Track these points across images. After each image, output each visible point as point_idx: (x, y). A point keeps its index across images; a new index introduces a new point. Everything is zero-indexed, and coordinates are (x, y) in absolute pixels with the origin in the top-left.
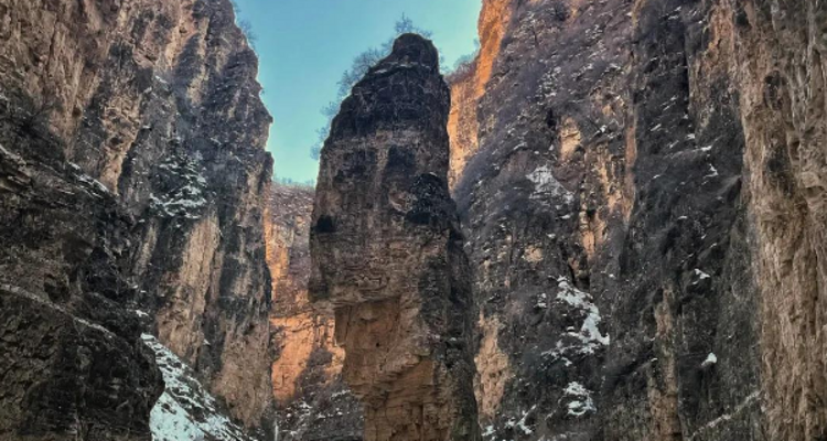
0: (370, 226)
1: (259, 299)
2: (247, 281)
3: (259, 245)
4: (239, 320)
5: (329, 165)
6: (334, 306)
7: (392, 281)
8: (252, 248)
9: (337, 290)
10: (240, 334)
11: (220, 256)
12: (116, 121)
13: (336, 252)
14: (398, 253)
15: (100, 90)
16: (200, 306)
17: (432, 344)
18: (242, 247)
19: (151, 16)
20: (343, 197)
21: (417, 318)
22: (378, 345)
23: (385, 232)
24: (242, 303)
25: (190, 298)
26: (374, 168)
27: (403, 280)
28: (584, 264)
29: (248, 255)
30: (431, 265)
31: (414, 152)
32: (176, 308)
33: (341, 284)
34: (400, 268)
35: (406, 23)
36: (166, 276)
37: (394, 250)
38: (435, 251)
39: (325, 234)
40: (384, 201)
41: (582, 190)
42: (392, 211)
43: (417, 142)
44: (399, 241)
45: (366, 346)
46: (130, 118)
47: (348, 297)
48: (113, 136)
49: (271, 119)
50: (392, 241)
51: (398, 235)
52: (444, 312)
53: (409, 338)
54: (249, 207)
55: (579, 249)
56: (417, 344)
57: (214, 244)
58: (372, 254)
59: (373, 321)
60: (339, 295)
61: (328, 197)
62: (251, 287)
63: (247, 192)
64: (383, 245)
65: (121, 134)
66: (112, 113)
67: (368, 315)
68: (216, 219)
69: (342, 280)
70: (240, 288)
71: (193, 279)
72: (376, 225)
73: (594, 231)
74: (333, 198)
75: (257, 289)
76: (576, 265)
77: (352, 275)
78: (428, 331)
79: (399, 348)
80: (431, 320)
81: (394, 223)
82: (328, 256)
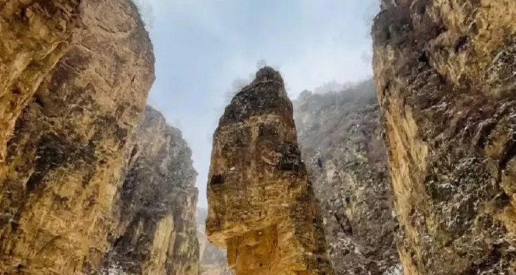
0: (249, 176)
1: (192, 253)
2: (187, 245)
3: (192, 228)
4: (183, 264)
5: (219, 142)
6: (226, 237)
7: (269, 213)
8: (189, 230)
9: (227, 224)
10: (183, 271)
11: (174, 234)
12: (104, 152)
13: (226, 197)
14: (272, 192)
15: (95, 135)
16: (164, 257)
17: (307, 260)
18: (185, 229)
19: (129, 105)
20: (229, 160)
21: (291, 240)
22: (261, 265)
23: (261, 179)
24: (185, 255)
25: (159, 255)
26: (250, 139)
27: (278, 211)
28: (348, 222)
29: (187, 232)
30: (298, 199)
31: (276, 127)
32: (151, 260)
33: (230, 220)
34: (274, 203)
35: (263, 61)
36: (147, 245)
37: (269, 190)
38: (299, 190)
39: (217, 185)
40: (258, 159)
41: (342, 189)
42: (265, 164)
43: (277, 121)
44: (272, 184)
45: (252, 267)
46: (112, 151)
47: (235, 229)
48: (101, 159)
49: (197, 174)
50: (266, 185)
51: (270, 179)
52: (312, 234)
53: (287, 257)
54: (188, 211)
55: (345, 216)
56: (294, 261)
57: (172, 229)
58: (252, 195)
59: (256, 246)
60: (229, 228)
61: (219, 162)
62: (188, 248)
63: (187, 204)
64: (260, 188)
65: (106, 158)
66: (101, 148)
67: (252, 243)
68: (172, 217)
69: (231, 216)
70: (184, 248)
71: (160, 245)
72: (254, 176)
73: (350, 207)
74: (222, 162)
75: (192, 248)
76: (344, 224)
77: (238, 212)
78: (302, 249)
79: (279, 266)
80: (303, 240)
81: (267, 171)
82: (220, 201)
